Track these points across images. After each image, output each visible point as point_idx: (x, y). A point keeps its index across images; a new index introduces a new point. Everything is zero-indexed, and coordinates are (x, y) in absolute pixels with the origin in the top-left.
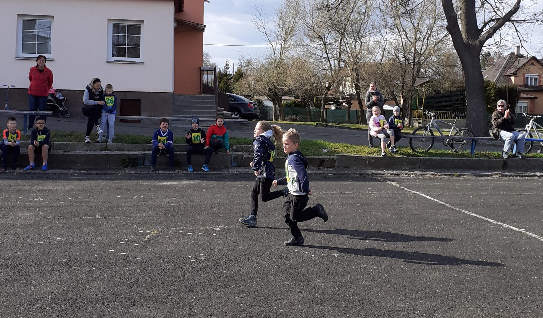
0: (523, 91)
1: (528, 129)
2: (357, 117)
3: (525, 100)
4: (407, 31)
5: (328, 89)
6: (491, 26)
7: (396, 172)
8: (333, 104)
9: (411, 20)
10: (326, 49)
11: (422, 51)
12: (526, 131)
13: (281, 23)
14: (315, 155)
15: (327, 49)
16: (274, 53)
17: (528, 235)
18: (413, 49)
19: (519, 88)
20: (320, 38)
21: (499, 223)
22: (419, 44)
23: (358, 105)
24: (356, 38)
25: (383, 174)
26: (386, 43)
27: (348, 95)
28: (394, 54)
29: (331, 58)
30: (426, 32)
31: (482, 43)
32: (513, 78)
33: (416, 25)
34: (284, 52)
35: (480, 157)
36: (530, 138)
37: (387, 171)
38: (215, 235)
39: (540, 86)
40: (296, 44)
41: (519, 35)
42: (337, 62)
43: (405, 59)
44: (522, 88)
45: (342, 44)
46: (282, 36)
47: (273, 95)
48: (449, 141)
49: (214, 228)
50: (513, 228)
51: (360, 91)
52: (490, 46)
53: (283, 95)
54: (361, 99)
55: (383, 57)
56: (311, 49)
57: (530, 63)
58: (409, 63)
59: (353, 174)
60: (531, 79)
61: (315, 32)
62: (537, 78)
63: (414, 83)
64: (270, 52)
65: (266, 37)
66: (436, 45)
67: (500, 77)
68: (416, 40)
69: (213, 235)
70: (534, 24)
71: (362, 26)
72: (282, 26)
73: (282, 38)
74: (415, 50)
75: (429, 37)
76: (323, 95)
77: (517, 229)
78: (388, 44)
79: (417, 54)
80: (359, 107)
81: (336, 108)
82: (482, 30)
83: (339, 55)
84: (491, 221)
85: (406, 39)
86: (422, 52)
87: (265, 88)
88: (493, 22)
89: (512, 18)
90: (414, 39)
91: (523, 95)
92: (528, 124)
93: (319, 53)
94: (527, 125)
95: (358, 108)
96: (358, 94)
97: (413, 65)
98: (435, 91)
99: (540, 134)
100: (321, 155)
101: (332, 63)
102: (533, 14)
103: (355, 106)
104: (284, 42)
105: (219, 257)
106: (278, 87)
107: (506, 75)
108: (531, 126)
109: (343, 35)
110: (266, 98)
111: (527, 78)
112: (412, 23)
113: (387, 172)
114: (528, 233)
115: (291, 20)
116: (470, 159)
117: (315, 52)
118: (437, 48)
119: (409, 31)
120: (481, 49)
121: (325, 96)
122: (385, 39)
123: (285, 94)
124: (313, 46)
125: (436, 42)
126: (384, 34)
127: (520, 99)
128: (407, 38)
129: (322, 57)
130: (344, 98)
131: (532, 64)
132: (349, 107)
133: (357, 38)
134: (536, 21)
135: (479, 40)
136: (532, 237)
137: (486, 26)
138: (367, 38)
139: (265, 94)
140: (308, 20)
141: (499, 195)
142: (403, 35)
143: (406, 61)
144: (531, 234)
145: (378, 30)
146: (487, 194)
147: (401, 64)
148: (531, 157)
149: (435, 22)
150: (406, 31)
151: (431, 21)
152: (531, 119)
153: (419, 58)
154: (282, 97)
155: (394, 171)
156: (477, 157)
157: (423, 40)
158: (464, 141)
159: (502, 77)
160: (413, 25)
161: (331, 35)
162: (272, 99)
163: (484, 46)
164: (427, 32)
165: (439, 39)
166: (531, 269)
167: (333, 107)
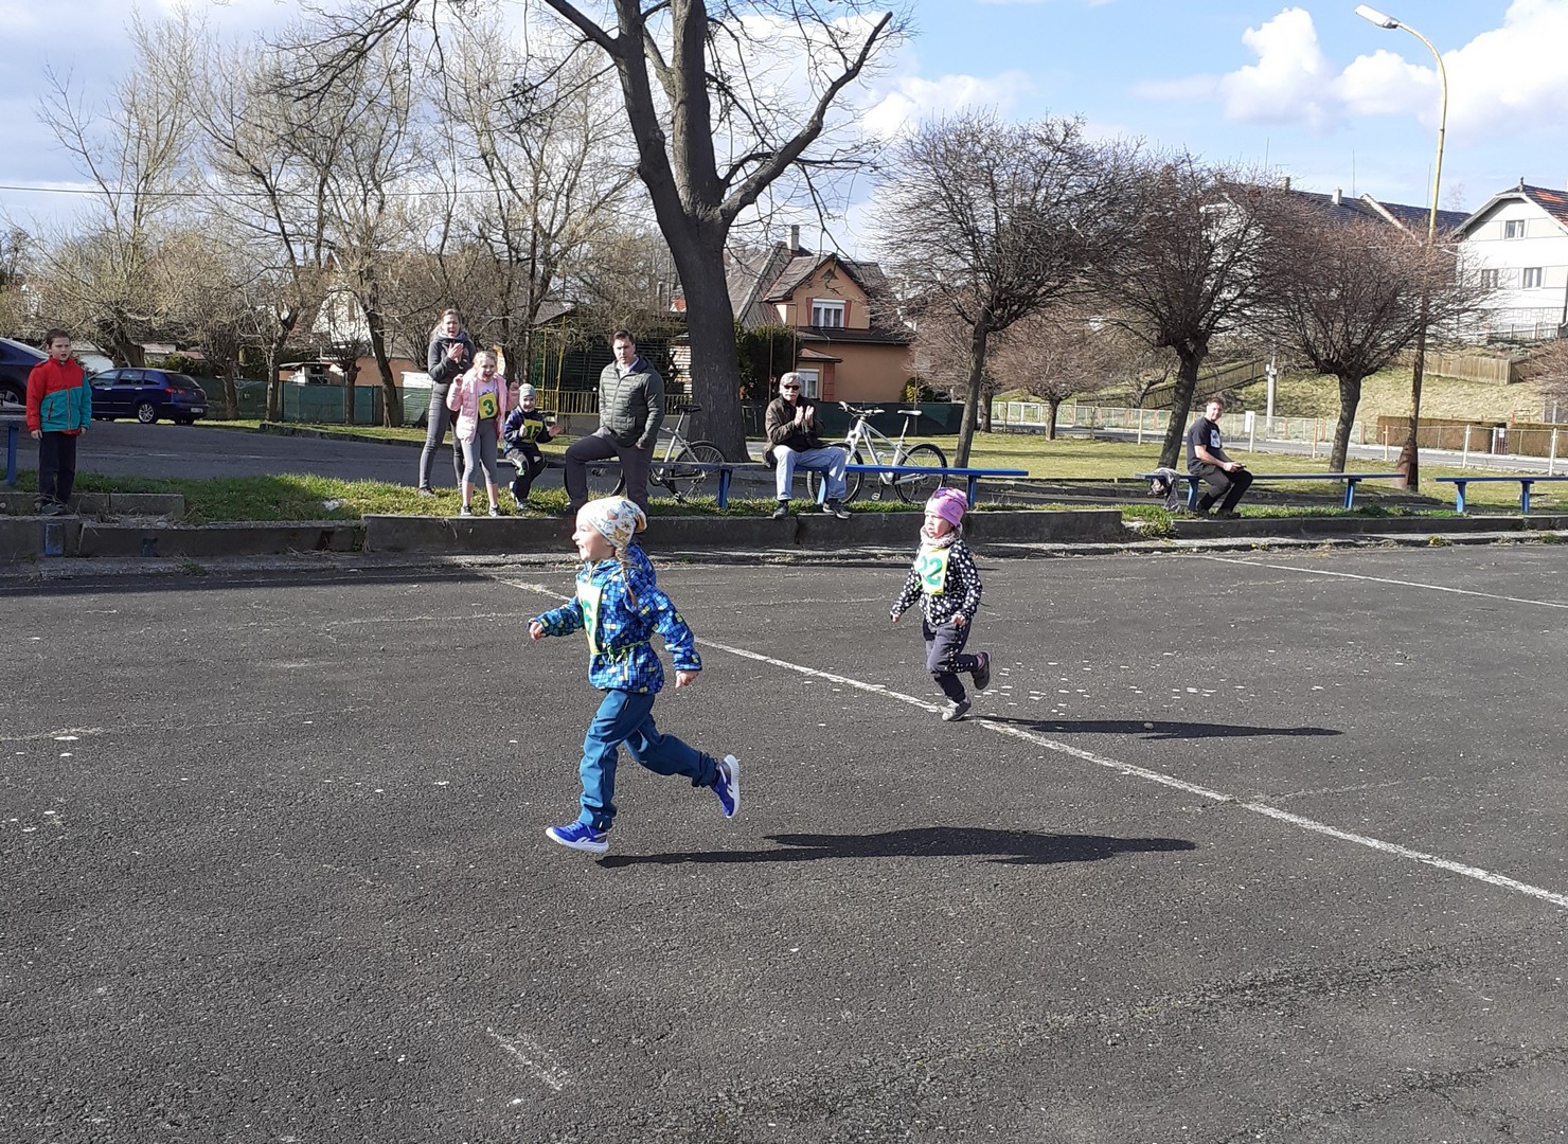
0: (809, 343)
1: (853, 443)
2: (378, 406)
3: (811, 364)
4: (512, 168)
5: (288, 324)
6: (749, 171)
7: (534, 557)
8: (299, 368)
9: (521, 139)
10: (276, 208)
11: (554, 226)
12: (848, 447)
13: (134, 126)
14: (301, 517)
15: (280, 209)
16: (115, 214)
17: (895, 699)
18: (530, 223)
19: (799, 334)
20: (259, 175)
21: (822, 674)
22: (546, 207)
23: (379, 372)
24: (365, 179)
25: (500, 565)
26: (452, 200)
27: (346, 343)
28: (477, 233)
29: (293, 235)
30: (563, 176)
31: (730, 215)
32: (782, 309)
33: (535, 154)
34: (144, 211)
35: (741, 514)
36: (856, 463)
37: (510, 556)
38: (67, 755)
39: (847, 331)
40: (182, 191)
41: (819, 201)
42: (311, 248)
43: (509, 247)
44: (804, 334)
45: (326, 196)
46: (137, 164)
47: (116, 340)
48: (664, 474)
49: (58, 735)
50: (858, 684)
51: (383, 333)
52: (749, 226)
53: (147, 341)
54: (388, 355)
55: (445, 239)
56: (231, 206)
57: (824, 270)
58: (519, 260)
59: (418, 567)
60: (828, 311)
61: (242, 156)
62: (840, 310)
63: (535, 315)
64: (102, 212)
65: (85, 166)
66: (592, 211)
67: (750, 304)
68: (538, 195)
69: (63, 755)
70: (854, 171)
71: (382, 146)
72: (138, 135)
73: (138, 171)
74: (536, 224)
75: (570, 190)
76: (272, 341)
77: (868, 687)
78: (459, 202)
79: (544, 236)
80: (381, 378)
81: (311, 380)
82: (726, 183)
83: (316, 227)
84: (803, 669)
85: (510, 192)
86: (554, 231)
87: (87, 318)
88: (755, 162)
89: (803, 155)
90: (532, 192)
91: (806, 353)
92: (853, 428)
93: (256, 218)
94: (851, 433)
95: (377, 380)
96: (378, 341)
97: (530, 266)
98: (590, 339)
99: (879, 454)
100: (320, 518)
101: (298, 249)
102: (849, 146)
103: (369, 375)
104: (143, 183)
105: (106, 814)
106: (129, 314)
107: (767, 301)
108: (859, 435)
109: (325, 170)
110: (92, 348)
111: (819, 309)
112: (525, 148)
113: (511, 558)
114: (893, 694)
115: (164, 117)
116: (718, 518)
117: (240, 216)
118: (592, 222)
119: (516, 169)
120: (727, 232)
121: (280, 345)
122: (451, 189)
123: (152, 336)
124: (233, 197)
125: (590, 204)
126: (448, 175)
127: (800, 364)
128: (513, 189)
129: (265, 230)
130: (332, 351)
131: (830, 273)
132: (353, 378)
133: (370, 182)
134: (858, 165)
135: (721, 207)
136: (906, 703)
137: (738, 173)
138: (398, 181)
139: (89, 337)
140: (219, 119)
141: (801, 605)
142: (502, 180)
143: (510, 253)
144: (901, 696)
145: (428, 163)
146: (774, 605)
147: (498, 261)
148: (860, 510)
149: (585, 150)
150: (509, 170)
151: (576, 145)
152: (859, 417)
153: (548, 246)
154: (145, 346)
155: (530, 555)
156: (733, 513)
157: (557, 196)
158: (700, 473)
159: (756, 305)
160: (529, 153)
161: (289, 167)
162: (110, 353)
163: (733, 224)
164: (567, 175)
165: (599, 197)
166: (922, 778)
167: (300, 378)
